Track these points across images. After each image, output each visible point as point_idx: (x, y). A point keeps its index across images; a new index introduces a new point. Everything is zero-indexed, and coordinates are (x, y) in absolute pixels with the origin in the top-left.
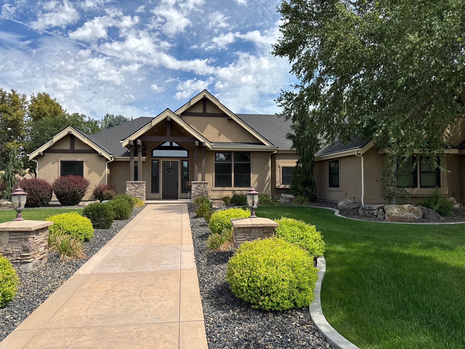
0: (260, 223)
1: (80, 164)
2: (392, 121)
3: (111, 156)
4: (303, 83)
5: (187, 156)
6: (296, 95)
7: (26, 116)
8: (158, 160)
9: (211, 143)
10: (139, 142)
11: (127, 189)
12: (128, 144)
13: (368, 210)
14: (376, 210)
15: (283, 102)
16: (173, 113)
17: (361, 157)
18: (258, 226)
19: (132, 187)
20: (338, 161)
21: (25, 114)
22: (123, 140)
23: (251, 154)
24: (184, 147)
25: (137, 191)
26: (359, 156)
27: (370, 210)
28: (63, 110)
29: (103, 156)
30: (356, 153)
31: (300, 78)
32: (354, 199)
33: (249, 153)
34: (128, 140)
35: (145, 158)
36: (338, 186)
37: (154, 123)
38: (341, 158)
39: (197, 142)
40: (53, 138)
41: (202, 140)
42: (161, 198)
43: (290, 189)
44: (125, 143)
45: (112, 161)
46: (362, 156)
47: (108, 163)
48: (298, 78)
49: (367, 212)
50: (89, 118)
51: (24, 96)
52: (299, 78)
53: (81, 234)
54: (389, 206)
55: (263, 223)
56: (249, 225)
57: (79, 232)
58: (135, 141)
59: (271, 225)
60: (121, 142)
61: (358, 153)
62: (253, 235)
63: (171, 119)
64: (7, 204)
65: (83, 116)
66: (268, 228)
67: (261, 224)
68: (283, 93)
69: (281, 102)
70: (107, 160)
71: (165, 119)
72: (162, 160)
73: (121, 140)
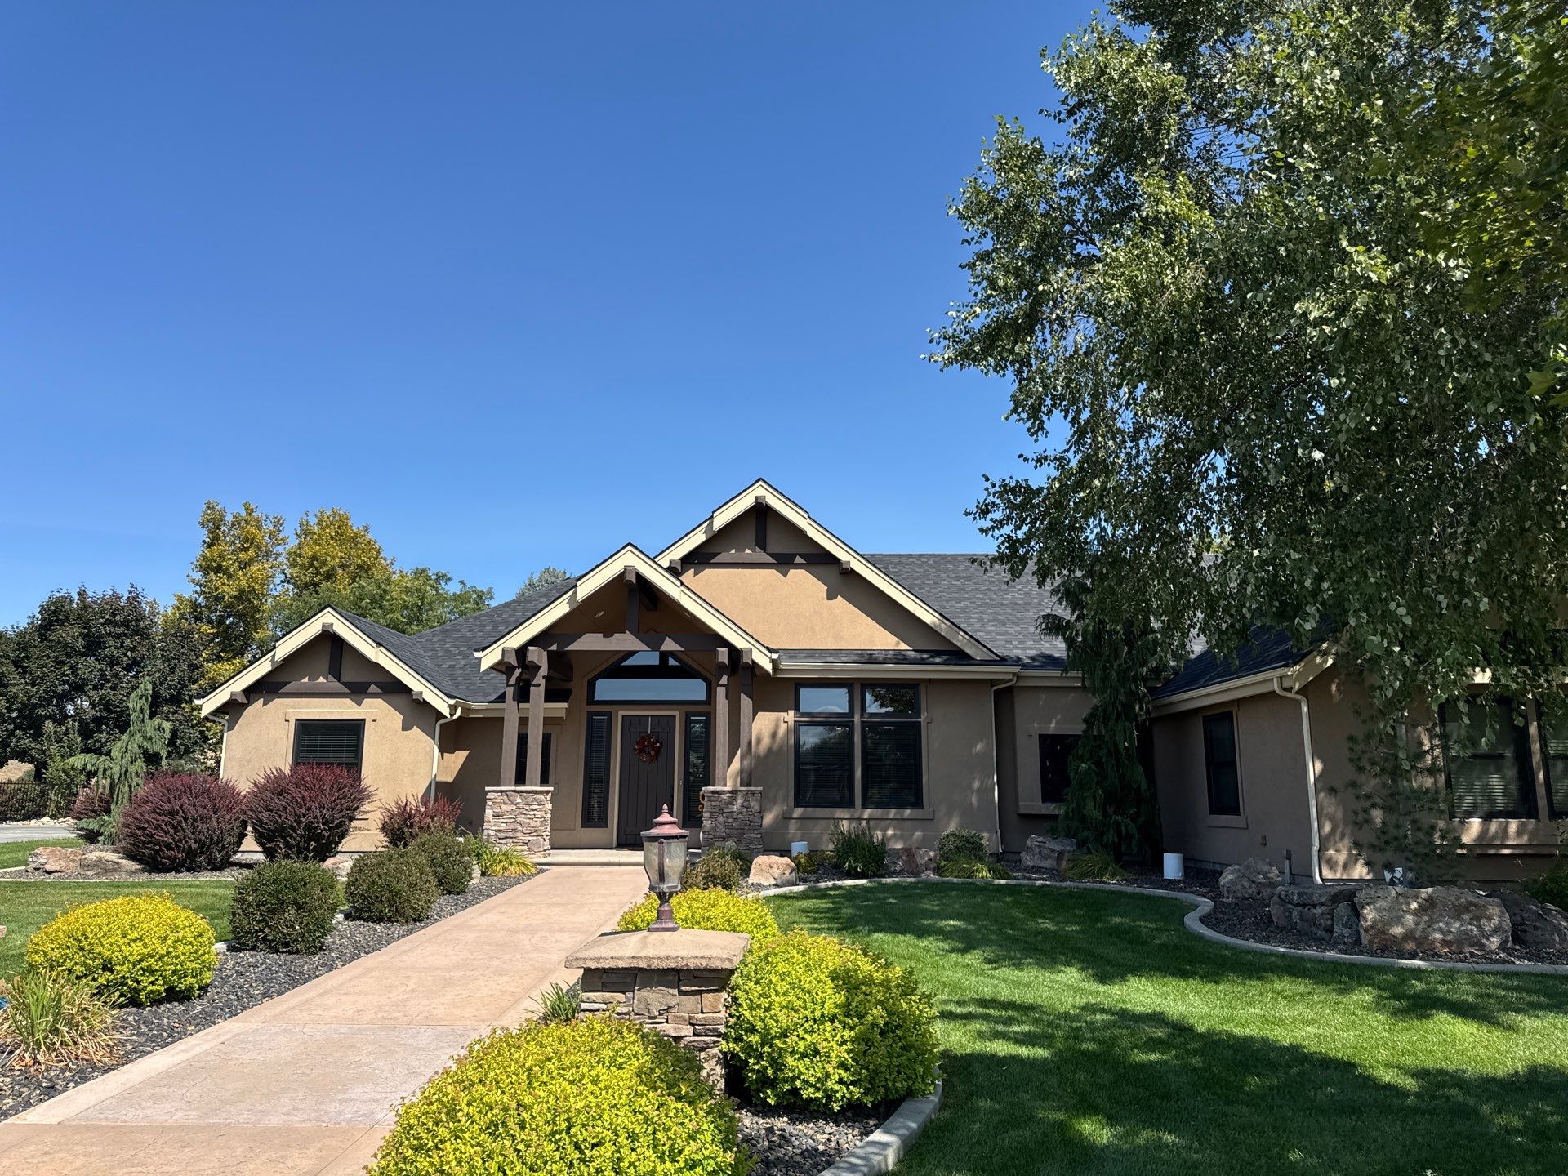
0: (663, 954)
1: (353, 730)
2: (1351, 568)
3: (452, 702)
4: (1073, 449)
5: (703, 698)
6: (1040, 490)
7: (277, 580)
8: (610, 714)
9: (771, 650)
10: (536, 655)
11: (489, 814)
12: (500, 663)
13: (1298, 905)
14: (1323, 904)
15: (997, 515)
16: (653, 560)
17: (1299, 702)
18: (656, 964)
19: (503, 806)
20: (1228, 716)
21: (273, 576)
22: (484, 649)
23: (922, 689)
24: (695, 666)
25: (521, 818)
26: (1289, 695)
27: (1304, 905)
28: (385, 560)
29: (425, 702)
30: (1276, 687)
31: (1040, 432)
32: (1289, 858)
33: (914, 685)
34: (500, 649)
35: (565, 705)
36: (1235, 810)
37: (585, 590)
38: (1238, 702)
39: (725, 649)
40: (275, 647)
41: (739, 643)
42: (615, 845)
43: (1061, 818)
44: (490, 658)
45: (455, 717)
46: (1298, 697)
47: (441, 725)
48: (1032, 435)
49: (1295, 914)
50: (462, 582)
51: (278, 523)
52: (1037, 431)
53: (152, 973)
54: (1372, 892)
55: (673, 954)
56: (621, 958)
57: (144, 964)
58: (521, 652)
59: (705, 963)
60: (477, 654)
61: (1285, 685)
62: (639, 1000)
63: (639, 576)
64: (100, 860)
65: (440, 577)
66: (697, 974)
67: (668, 957)
68: (994, 486)
69: (990, 516)
70: (440, 715)
71: (621, 577)
72: (621, 713)
73: (476, 650)
